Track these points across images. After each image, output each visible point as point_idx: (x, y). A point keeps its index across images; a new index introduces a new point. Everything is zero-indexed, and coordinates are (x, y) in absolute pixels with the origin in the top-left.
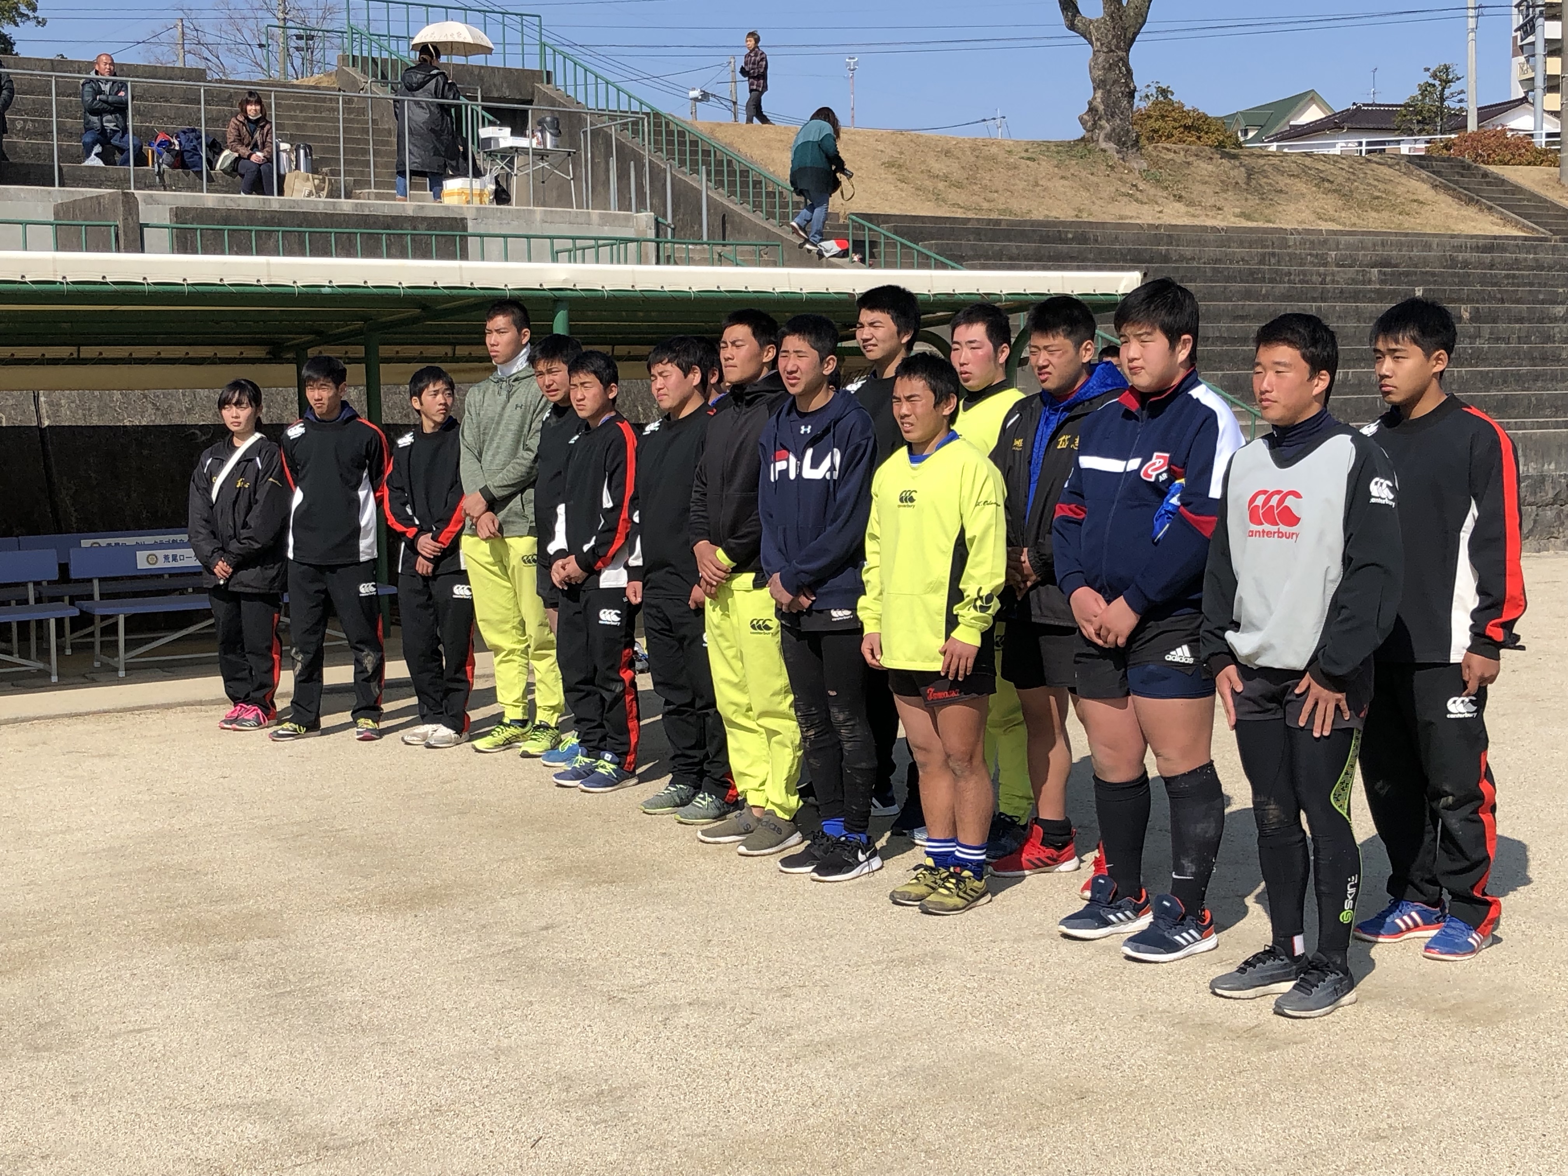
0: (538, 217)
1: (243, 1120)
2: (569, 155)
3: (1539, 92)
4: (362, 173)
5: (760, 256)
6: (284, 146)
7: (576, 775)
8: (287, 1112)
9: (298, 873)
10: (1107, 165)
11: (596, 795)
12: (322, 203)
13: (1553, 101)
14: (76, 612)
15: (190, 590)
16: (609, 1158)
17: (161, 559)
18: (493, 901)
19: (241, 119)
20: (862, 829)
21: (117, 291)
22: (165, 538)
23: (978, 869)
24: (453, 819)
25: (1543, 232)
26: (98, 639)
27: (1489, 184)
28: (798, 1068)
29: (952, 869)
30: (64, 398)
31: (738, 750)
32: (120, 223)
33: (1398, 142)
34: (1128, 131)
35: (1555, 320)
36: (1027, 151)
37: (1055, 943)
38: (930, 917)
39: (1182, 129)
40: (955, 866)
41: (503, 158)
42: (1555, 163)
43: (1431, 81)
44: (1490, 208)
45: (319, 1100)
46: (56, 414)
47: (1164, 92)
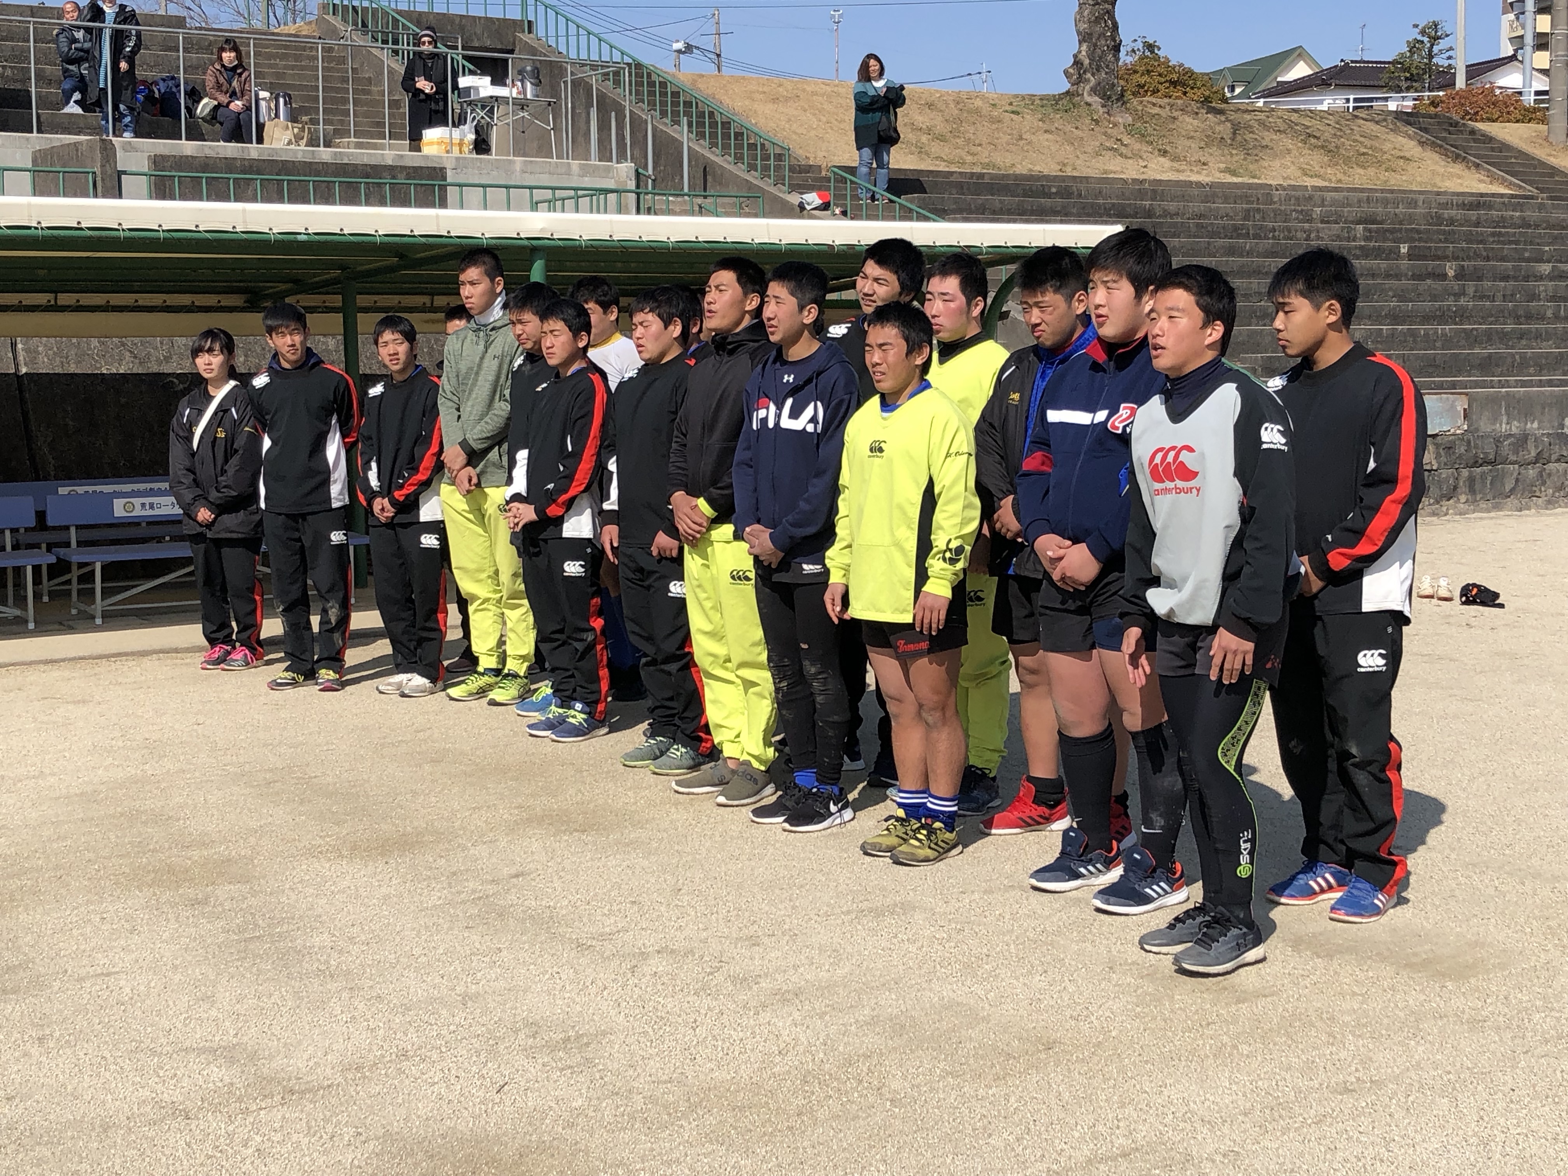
0: (518, 167)
1: (209, 1064)
2: (549, 105)
3: (1528, 49)
4: (342, 122)
5: (741, 208)
6: (264, 94)
7: (550, 725)
8: (253, 1057)
9: (270, 819)
10: (1092, 119)
11: (569, 745)
12: (301, 152)
13: (1542, 59)
14: (53, 559)
15: (167, 538)
16: (574, 1104)
17: (138, 507)
18: (464, 848)
19: (219, 67)
20: (835, 781)
21: (91, 237)
22: (142, 486)
23: (950, 821)
24: (427, 767)
25: (1531, 190)
26: (75, 586)
27: (1475, 141)
28: (765, 1017)
29: (923, 821)
30: (41, 345)
31: (714, 702)
32: (98, 170)
33: (1386, 99)
34: (1113, 85)
35: (1541, 278)
36: (1011, 104)
37: (1025, 895)
38: (900, 867)
39: (1167, 85)
40: (926, 818)
41: (483, 107)
42: (1543, 121)
43: (1420, 38)
44: (1477, 166)
45: (285, 1044)
46: (33, 361)
47: (1150, 47)
